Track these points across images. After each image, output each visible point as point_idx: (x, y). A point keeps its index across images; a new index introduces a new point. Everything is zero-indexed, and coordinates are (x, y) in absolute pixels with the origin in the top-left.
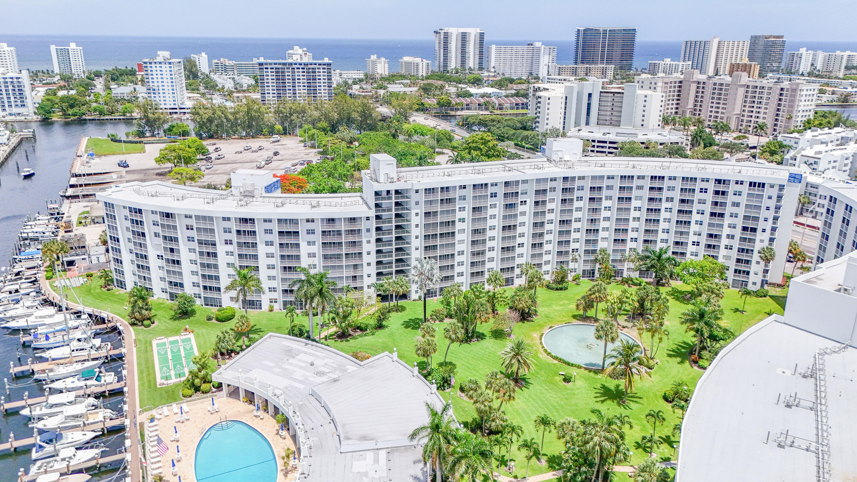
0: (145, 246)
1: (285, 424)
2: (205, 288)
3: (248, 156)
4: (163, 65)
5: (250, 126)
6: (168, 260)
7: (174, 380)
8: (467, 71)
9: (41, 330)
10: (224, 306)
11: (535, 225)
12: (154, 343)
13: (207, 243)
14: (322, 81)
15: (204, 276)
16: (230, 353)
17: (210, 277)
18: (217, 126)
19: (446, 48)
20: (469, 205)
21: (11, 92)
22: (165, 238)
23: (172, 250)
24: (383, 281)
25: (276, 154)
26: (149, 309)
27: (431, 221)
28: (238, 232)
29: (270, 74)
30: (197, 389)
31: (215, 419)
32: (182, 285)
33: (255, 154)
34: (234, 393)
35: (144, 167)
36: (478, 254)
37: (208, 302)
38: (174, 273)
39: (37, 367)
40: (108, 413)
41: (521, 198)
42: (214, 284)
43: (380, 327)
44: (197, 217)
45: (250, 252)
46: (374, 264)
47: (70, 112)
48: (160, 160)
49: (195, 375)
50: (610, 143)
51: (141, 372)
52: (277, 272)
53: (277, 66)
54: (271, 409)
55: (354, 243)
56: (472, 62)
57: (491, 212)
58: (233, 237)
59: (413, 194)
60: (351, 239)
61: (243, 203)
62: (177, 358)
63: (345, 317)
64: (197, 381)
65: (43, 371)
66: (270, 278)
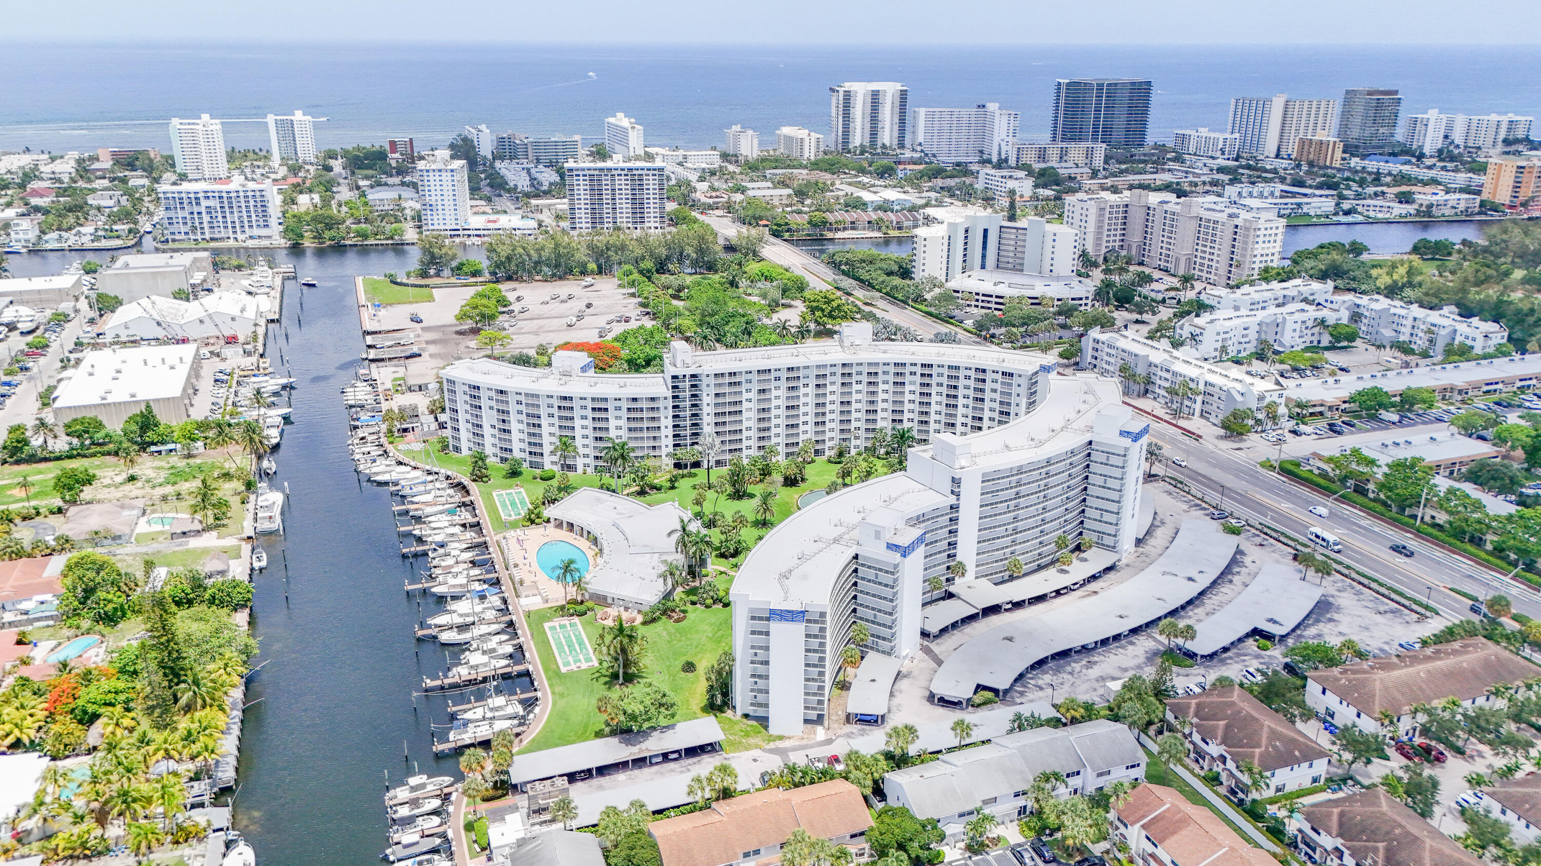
0: (481, 417)
1: (595, 541)
2: (530, 453)
3: (556, 308)
4: (444, 174)
5: (557, 266)
6: (500, 430)
7: (513, 517)
8: (879, 151)
9: (403, 483)
10: (546, 468)
11: (818, 405)
12: (494, 494)
13: (533, 416)
14: (651, 192)
15: (530, 443)
16: (553, 501)
17: (535, 444)
18: (517, 266)
19: (847, 115)
20: (756, 387)
21: (252, 209)
22: (498, 410)
23: (504, 421)
24: (679, 451)
25: (589, 306)
26: (486, 469)
27: (720, 400)
28: (559, 407)
29: (581, 182)
30: (532, 522)
31: (547, 540)
32: (511, 451)
33: (564, 305)
34: (560, 525)
35: (440, 324)
36: (764, 430)
37: (533, 465)
38: (505, 440)
39: (412, 507)
40: (473, 534)
41: (803, 381)
42: (538, 450)
43: (673, 488)
44: (527, 395)
45: (568, 423)
46: (671, 437)
47: (327, 234)
48: (462, 317)
49: (531, 512)
50: (997, 297)
51: (489, 512)
52: (590, 442)
53: (592, 172)
54: (585, 534)
55: (653, 419)
56: (887, 136)
57: (774, 393)
58: (555, 411)
59: (704, 378)
60: (651, 415)
61: (562, 382)
62: (513, 504)
63: (643, 478)
64: (533, 516)
65: (416, 510)
66: (584, 446)
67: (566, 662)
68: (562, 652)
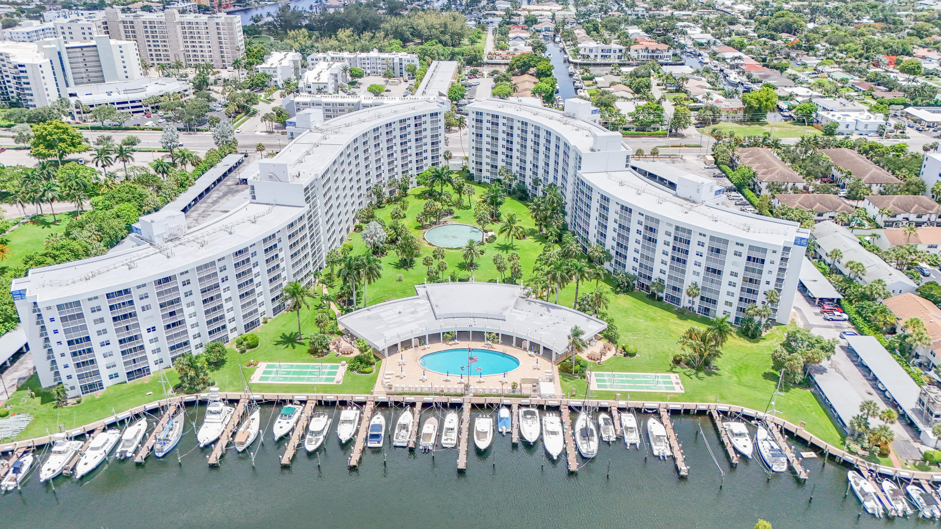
67: (667, 388)
68: (647, 388)
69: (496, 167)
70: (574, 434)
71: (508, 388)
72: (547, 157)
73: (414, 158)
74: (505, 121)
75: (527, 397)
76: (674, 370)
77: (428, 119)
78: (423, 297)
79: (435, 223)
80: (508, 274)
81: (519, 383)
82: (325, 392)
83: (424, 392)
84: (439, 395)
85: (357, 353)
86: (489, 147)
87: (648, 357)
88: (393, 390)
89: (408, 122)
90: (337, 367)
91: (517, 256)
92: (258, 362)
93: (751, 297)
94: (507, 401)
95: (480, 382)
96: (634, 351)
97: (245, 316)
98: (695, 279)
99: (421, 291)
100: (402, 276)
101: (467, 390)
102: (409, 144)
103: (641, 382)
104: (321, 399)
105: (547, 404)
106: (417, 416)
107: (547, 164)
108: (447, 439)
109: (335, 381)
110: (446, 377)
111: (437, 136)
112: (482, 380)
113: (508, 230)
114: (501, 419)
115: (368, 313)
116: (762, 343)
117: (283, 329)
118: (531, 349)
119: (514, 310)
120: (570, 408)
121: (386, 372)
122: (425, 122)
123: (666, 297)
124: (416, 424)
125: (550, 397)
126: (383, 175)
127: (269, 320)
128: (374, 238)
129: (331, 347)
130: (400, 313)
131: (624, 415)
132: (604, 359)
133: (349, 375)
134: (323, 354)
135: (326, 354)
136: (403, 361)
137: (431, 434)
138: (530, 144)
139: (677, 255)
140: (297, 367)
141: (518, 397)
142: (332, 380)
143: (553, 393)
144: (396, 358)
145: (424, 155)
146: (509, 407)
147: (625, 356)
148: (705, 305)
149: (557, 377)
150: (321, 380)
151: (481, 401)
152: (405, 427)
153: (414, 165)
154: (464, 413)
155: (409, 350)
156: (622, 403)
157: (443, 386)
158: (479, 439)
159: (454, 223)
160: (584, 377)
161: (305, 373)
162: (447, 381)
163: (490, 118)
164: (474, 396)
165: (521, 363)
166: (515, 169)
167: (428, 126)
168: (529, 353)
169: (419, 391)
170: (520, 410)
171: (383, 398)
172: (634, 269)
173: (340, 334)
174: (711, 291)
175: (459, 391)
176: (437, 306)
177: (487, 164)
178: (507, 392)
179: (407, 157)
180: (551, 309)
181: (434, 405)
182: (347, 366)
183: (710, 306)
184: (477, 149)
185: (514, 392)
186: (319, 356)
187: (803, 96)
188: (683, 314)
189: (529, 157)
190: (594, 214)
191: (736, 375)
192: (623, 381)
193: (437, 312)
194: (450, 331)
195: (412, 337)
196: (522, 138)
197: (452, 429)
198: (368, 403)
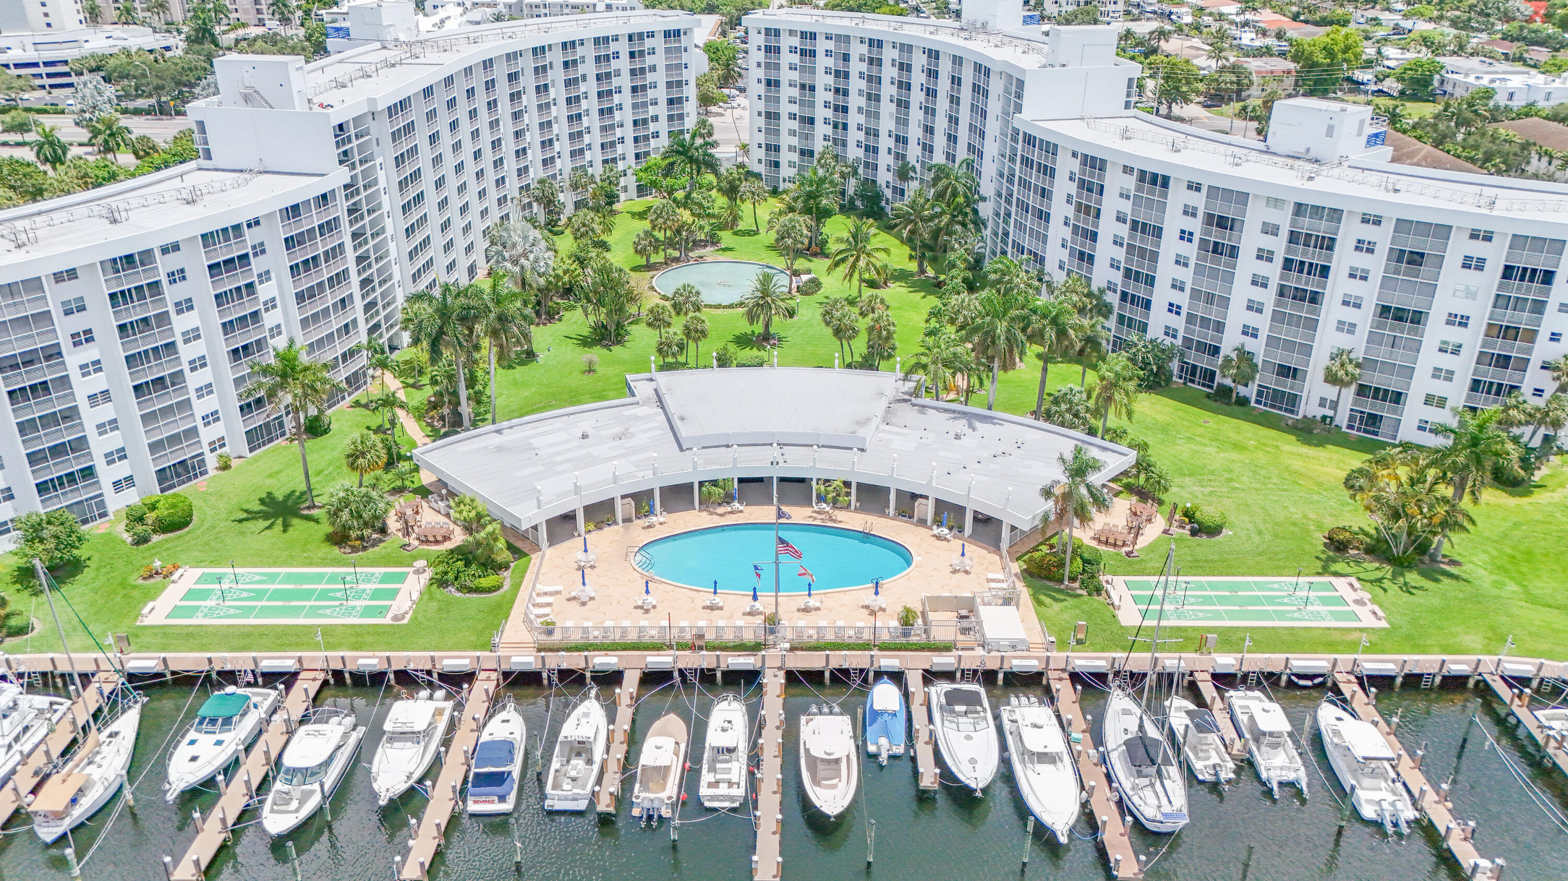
67: (1336, 616)
68: (1281, 615)
69: (811, 154)
70: (1104, 760)
71: (889, 624)
72: (930, 111)
73: (629, 132)
74: (831, 45)
75: (946, 648)
76: (1335, 567)
77: (658, 43)
78: (647, 402)
79: (677, 260)
80: (860, 346)
81: (919, 609)
82: (356, 647)
83: (646, 640)
84: (693, 647)
85: (459, 538)
86: (795, 109)
87: (1256, 539)
88: (557, 636)
89: (613, 47)
90: (402, 578)
91: (882, 301)
92: (176, 567)
93: (1507, 377)
94: (889, 662)
95: (806, 610)
96: (1218, 521)
97: (155, 447)
98: (1344, 341)
99: (643, 389)
100: (595, 358)
101: (772, 632)
102: (616, 98)
103: (1257, 601)
104: (339, 666)
105: (1006, 667)
106: (625, 714)
107: (929, 130)
108: (715, 784)
109: (390, 615)
110: (708, 599)
111: (679, 84)
112: (813, 602)
113: (851, 259)
114: (876, 714)
115: (496, 439)
116: (1539, 497)
117: (269, 481)
118: (939, 522)
119: (884, 427)
120: (1075, 677)
121: (540, 588)
122: (652, 52)
123: (1259, 394)
124: (620, 737)
125: (1014, 647)
126: (558, 162)
127: (234, 463)
128: (522, 260)
129: (393, 524)
130: (584, 436)
131: (1238, 698)
132: (1142, 542)
133: (431, 598)
134: (364, 544)
135: (376, 543)
136: (591, 556)
137: (667, 769)
138: (888, 90)
139: (1295, 281)
140: (289, 578)
141: (922, 649)
142: (382, 611)
143: (1023, 636)
144: (570, 550)
145: (652, 127)
146: (897, 677)
147: (1194, 533)
148: (1370, 406)
149: (1024, 593)
150: (349, 612)
151: (813, 661)
152: (581, 749)
153: (629, 149)
154: (767, 699)
155: (607, 530)
156: (1226, 661)
157: (701, 623)
158: (816, 781)
159: (721, 259)
160: (1098, 590)
161: (307, 595)
162: (712, 608)
163: (796, 41)
164: (793, 649)
165: (917, 559)
166: (854, 153)
167: (659, 60)
168: (936, 530)
169: (632, 637)
170: (933, 690)
171: (525, 660)
172: (1170, 332)
173: (423, 492)
174: (1390, 368)
175: (749, 637)
176: (682, 419)
177: (791, 149)
178: (885, 637)
179: (612, 127)
180: (977, 424)
181: (676, 674)
182: (429, 574)
183: (1384, 410)
184: (768, 115)
185: (906, 634)
186: (355, 550)
187: (1397, 59)
188: (1310, 431)
189: (887, 123)
190: (1060, 209)
191: (1512, 578)
192: (1207, 600)
193: (684, 431)
194: (720, 477)
195: (617, 494)
196: (870, 79)
197: (730, 751)
198: (482, 675)
